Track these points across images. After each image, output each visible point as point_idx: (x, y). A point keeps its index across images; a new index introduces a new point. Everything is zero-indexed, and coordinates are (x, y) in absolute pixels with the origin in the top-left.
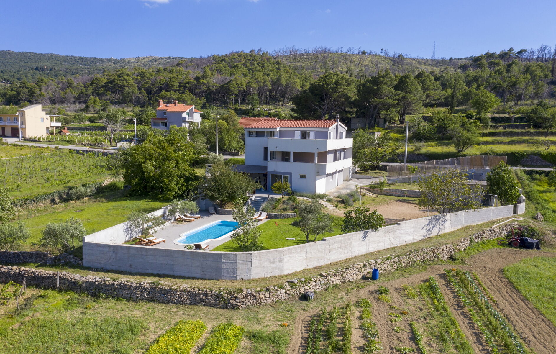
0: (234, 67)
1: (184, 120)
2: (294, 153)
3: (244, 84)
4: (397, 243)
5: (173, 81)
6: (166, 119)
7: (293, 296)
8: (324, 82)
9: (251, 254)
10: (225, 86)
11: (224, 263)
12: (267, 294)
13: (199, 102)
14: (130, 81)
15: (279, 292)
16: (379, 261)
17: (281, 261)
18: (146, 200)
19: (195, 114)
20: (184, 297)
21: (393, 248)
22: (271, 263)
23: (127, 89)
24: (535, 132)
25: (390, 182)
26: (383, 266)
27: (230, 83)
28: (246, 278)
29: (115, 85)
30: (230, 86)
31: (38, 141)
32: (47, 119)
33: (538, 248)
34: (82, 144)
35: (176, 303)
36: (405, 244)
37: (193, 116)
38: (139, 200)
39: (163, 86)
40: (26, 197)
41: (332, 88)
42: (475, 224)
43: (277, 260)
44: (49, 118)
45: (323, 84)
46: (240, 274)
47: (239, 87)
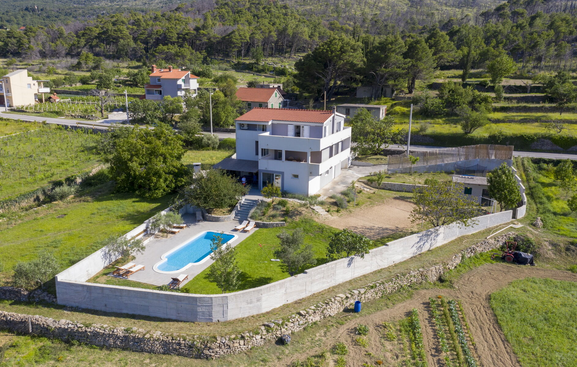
0: (238, 13)
1: (179, 88)
2: (286, 152)
3: (248, 35)
4: (385, 264)
5: (172, 32)
6: (160, 86)
7: (269, 340)
8: (328, 49)
9: (227, 297)
10: (227, 37)
11: (199, 306)
12: (242, 342)
13: (200, 56)
14: (124, 32)
15: (254, 339)
16: (362, 291)
17: (259, 300)
18: (134, 199)
19: (191, 80)
20: (158, 347)
21: (380, 271)
22: (248, 303)
23: (122, 41)
24: (550, 107)
25: (389, 172)
26: (367, 296)
27: (233, 35)
28: (222, 320)
29: (109, 36)
30: (232, 37)
31: (26, 112)
32: (34, 84)
33: (532, 264)
34: (72, 116)
35: (150, 352)
36: (393, 264)
37: (189, 83)
38: (126, 198)
39: (160, 38)
40: (7, 198)
41: (337, 56)
42: (470, 234)
43: (255, 300)
44: (37, 84)
45: (327, 51)
46: (216, 316)
47: (242, 39)
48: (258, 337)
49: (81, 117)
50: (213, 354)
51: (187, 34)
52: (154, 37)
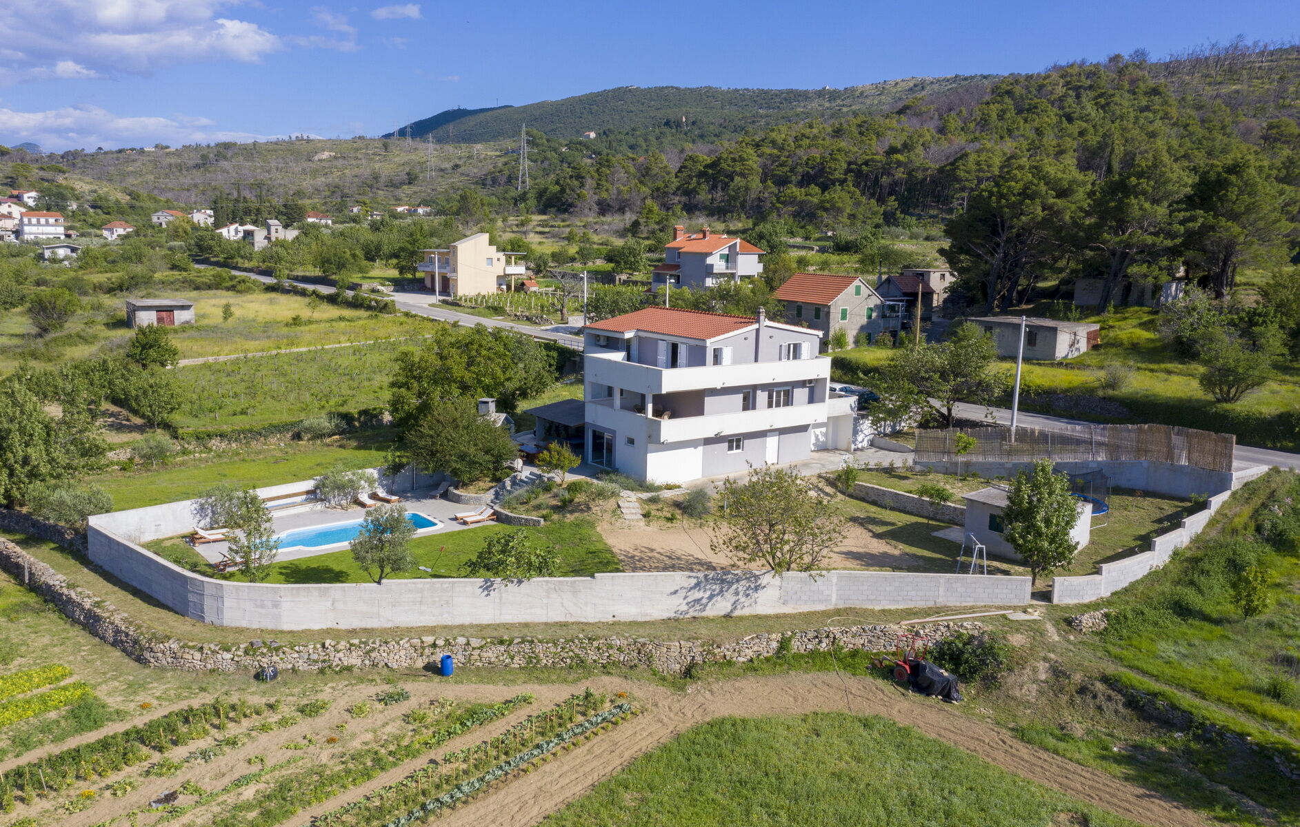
1: (709, 270)
2: (623, 391)
4: (590, 614)
5: (836, 160)
6: (677, 267)
9: (221, 585)
10: (948, 168)
11: (190, 592)
12: (198, 655)
15: (219, 656)
16: (475, 642)
17: (276, 605)
19: (740, 257)
21: (564, 625)
22: (257, 606)
25: (918, 468)
27: (960, 162)
28: (217, 622)
29: (719, 172)
30: (957, 168)
32: (498, 260)
37: (735, 261)
39: (812, 172)
43: (269, 604)
44: (503, 258)
46: (209, 616)
48: (228, 656)
49: (528, 319)
50: (152, 660)
51: (866, 163)
52: (801, 170)
